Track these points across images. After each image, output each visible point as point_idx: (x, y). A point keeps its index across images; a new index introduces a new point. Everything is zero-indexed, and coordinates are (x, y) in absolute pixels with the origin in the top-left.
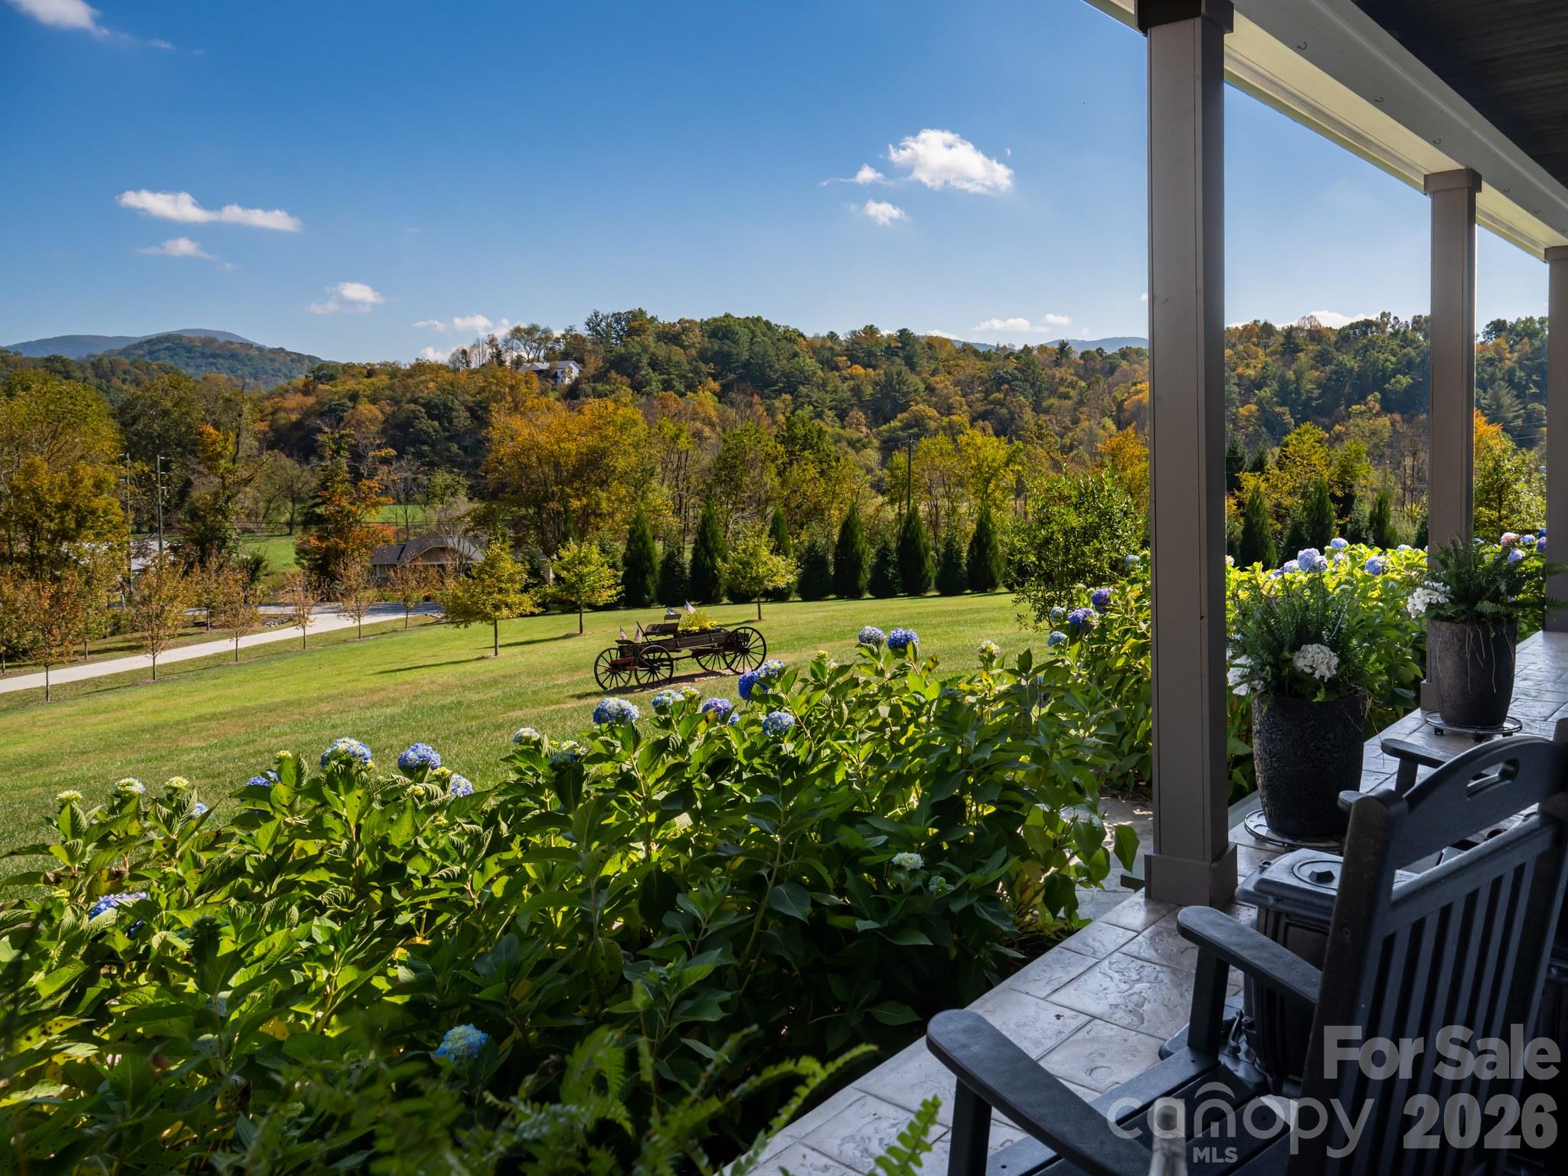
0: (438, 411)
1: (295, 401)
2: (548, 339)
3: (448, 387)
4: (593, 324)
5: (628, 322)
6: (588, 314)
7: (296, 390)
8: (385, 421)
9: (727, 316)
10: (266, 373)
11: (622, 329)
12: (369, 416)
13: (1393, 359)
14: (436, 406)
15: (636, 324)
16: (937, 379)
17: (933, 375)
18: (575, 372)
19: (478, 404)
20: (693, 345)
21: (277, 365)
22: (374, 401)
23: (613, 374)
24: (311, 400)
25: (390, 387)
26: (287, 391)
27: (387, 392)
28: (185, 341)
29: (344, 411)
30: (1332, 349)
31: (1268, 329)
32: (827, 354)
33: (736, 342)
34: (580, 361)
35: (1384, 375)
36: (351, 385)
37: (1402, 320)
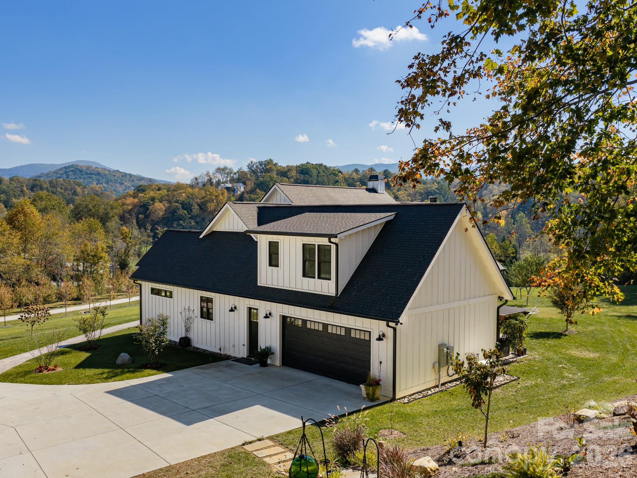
0: (186, 206)
1: (130, 200)
2: (231, 173)
3: (190, 196)
4: (250, 166)
5: (265, 166)
6: (249, 162)
7: (131, 196)
8: (165, 210)
9: (307, 163)
10: (112, 181)
11: (263, 168)
12: (159, 208)
14: (186, 204)
15: (268, 167)
16: (400, 193)
17: (398, 191)
18: (242, 189)
19: (202, 203)
20: (292, 177)
21: (116, 178)
22: (161, 201)
23: (258, 190)
24: (136, 200)
25: (167, 196)
26: (126, 196)
27: (166, 198)
28: (79, 167)
29: (149, 205)
32: (351, 181)
33: (311, 176)
34: (244, 183)
36: (152, 194)
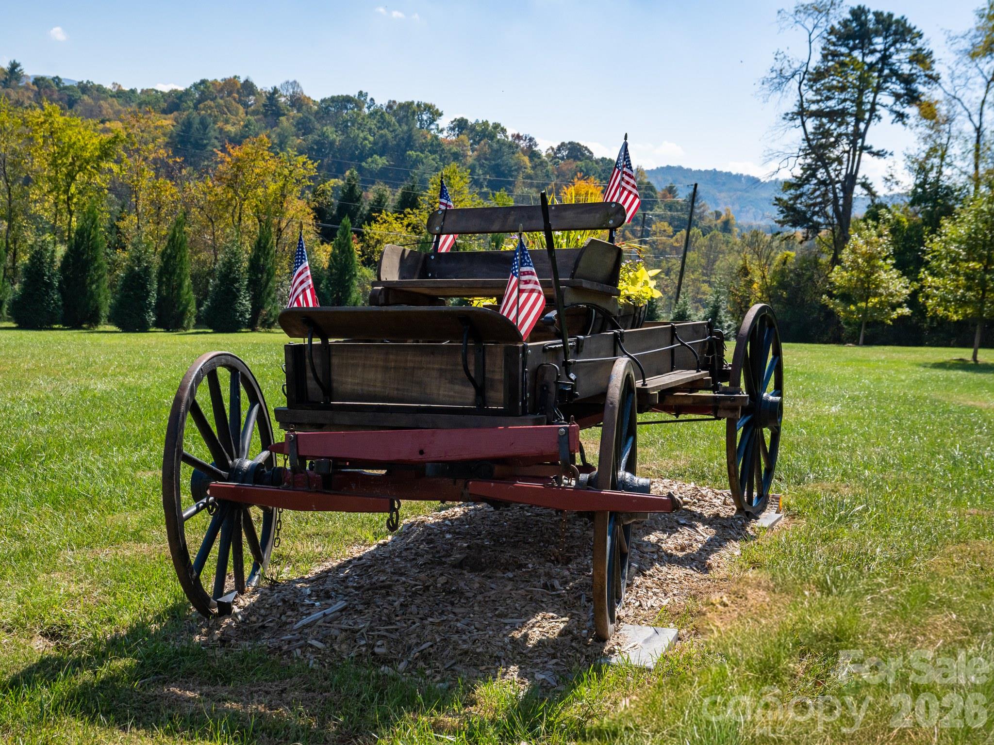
13: (371, 139)
30: (312, 118)
31: (248, 87)
35: (361, 153)
37: (378, 102)
